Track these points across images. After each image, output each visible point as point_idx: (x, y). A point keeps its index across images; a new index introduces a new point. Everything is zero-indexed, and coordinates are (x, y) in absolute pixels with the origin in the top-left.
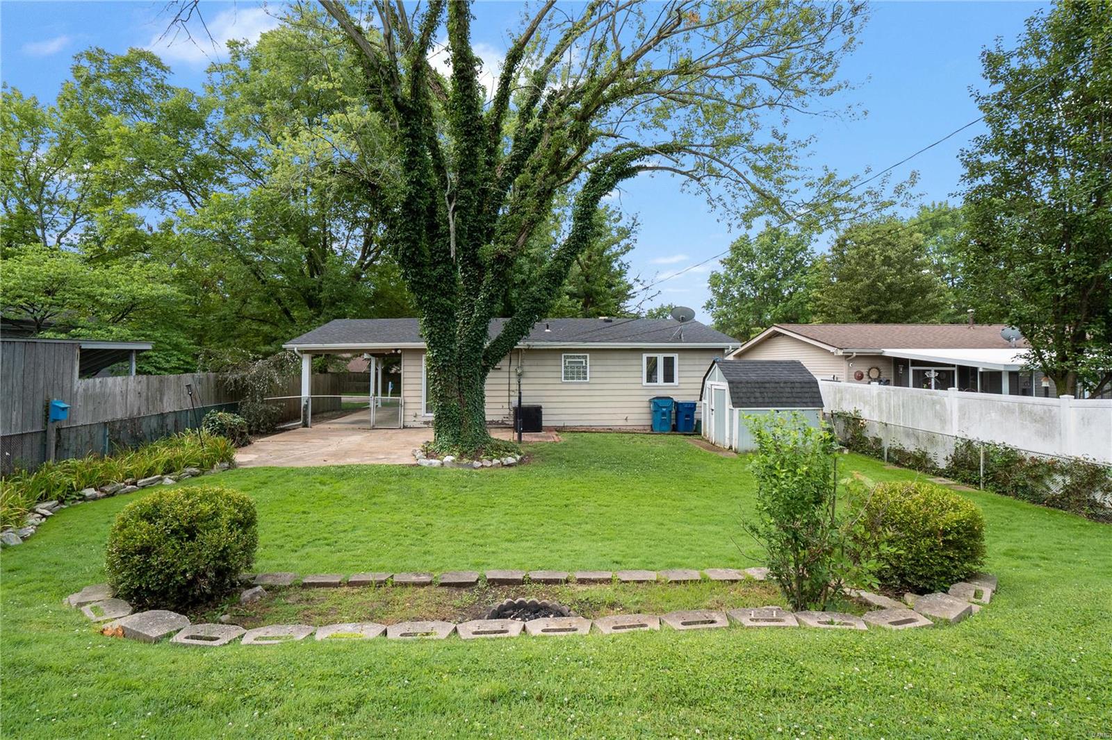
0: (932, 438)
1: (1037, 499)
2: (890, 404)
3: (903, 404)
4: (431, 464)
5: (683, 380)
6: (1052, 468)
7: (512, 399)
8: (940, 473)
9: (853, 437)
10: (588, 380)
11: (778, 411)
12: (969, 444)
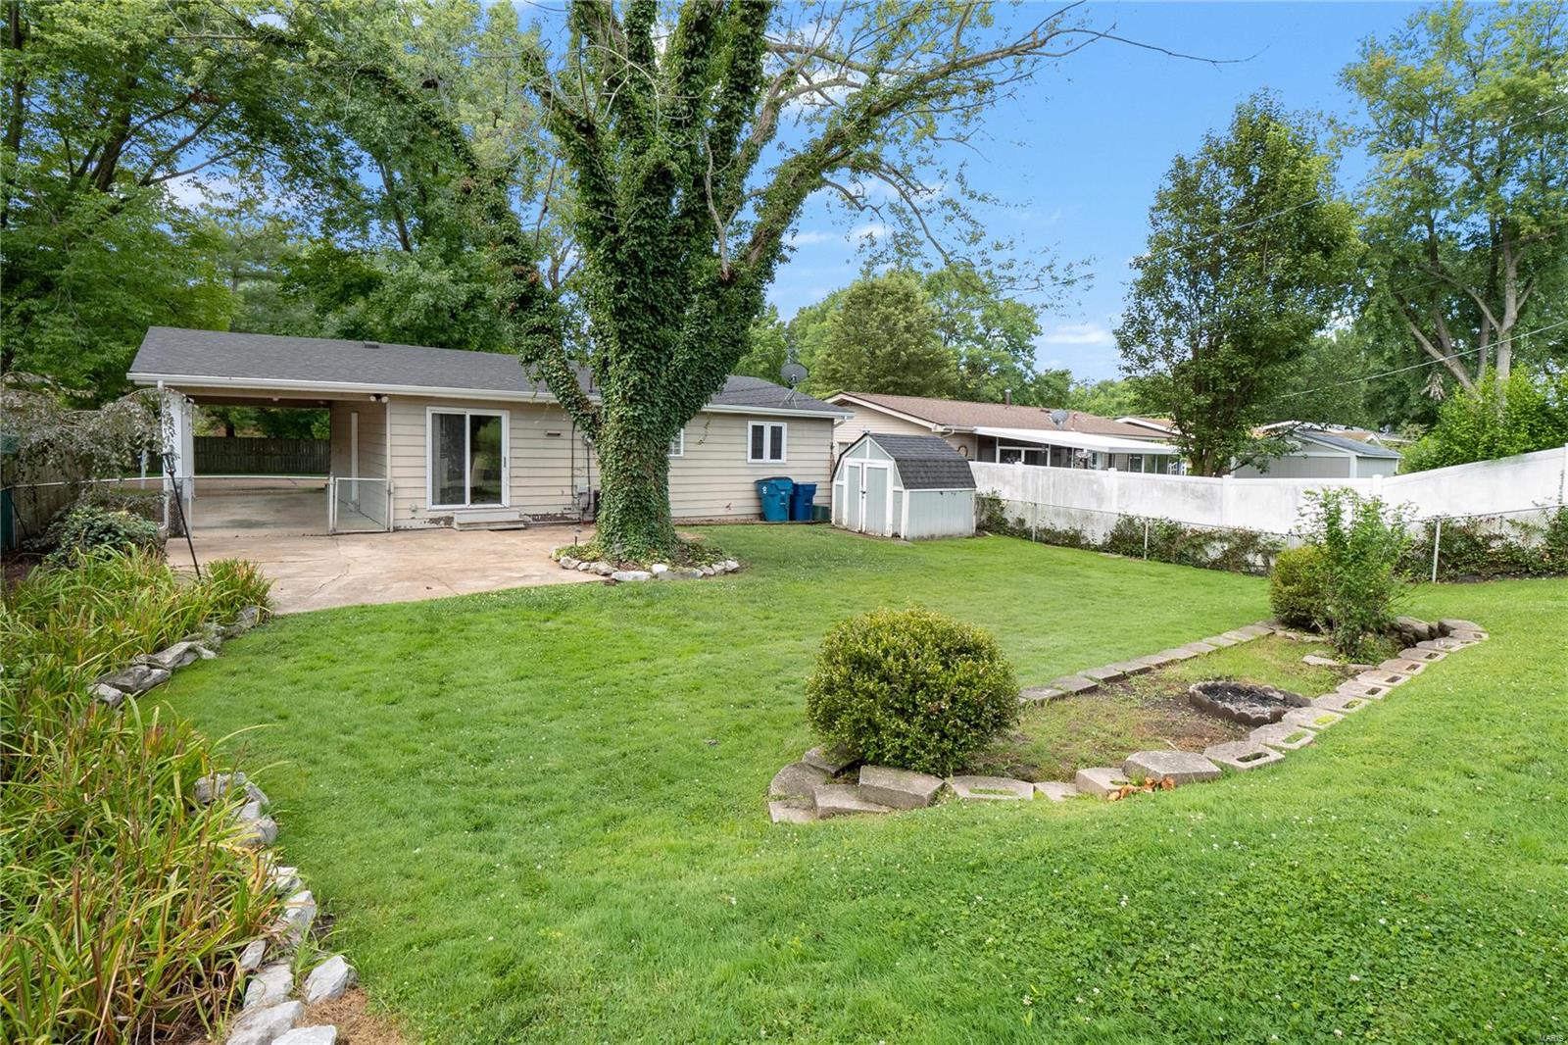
0: (1087, 517)
1: (1199, 565)
2: (1037, 484)
3: (1054, 485)
4: (636, 577)
5: (792, 456)
6: (1210, 537)
7: (577, 481)
8: (1097, 549)
9: (990, 519)
10: (682, 454)
11: (941, 493)
12: (1131, 521)
